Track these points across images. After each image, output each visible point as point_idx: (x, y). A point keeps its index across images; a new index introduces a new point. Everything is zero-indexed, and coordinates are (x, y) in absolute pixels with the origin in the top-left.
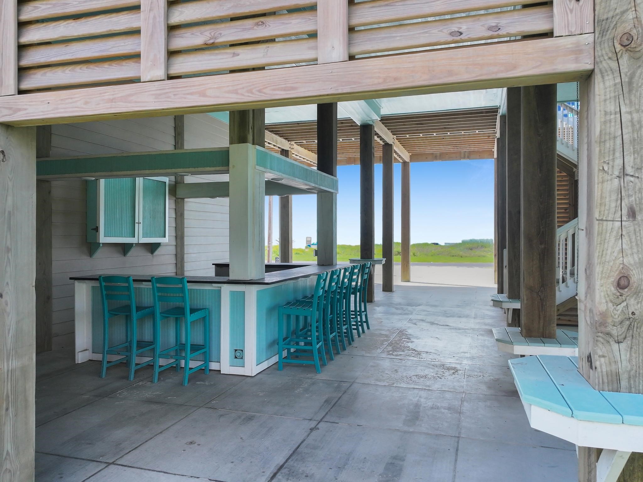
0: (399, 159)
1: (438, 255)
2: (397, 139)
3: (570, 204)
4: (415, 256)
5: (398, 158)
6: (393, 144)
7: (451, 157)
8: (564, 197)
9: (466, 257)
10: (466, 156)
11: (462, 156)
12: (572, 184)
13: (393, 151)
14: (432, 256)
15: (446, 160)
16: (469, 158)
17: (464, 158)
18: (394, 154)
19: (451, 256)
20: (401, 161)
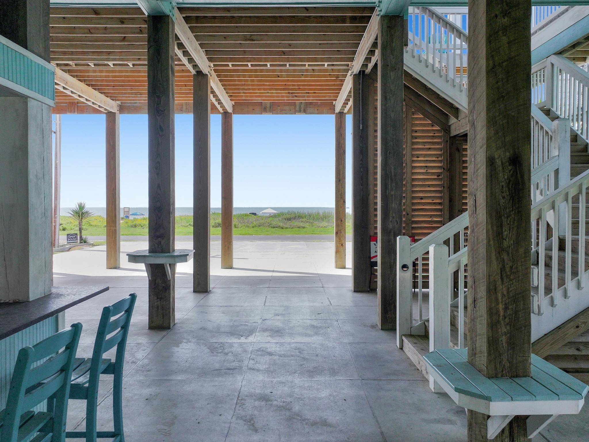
0: (218, 107)
1: (259, 226)
2: (215, 71)
3: (444, 169)
4: (236, 227)
5: (216, 103)
6: (209, 74)
7: (284, 110)
8: (437, 159)
9: (287, 228)
10: (302, 109)
11: (297, 108)
12: (447, 141)
13: (209, 90)
14: (253, 227)
15: (277, 114)
16: (305, 112)
17: (300, 111)
18: (211, 96)
19: (272, 227)
20: (221, 110)
